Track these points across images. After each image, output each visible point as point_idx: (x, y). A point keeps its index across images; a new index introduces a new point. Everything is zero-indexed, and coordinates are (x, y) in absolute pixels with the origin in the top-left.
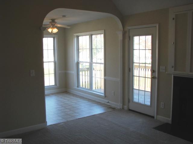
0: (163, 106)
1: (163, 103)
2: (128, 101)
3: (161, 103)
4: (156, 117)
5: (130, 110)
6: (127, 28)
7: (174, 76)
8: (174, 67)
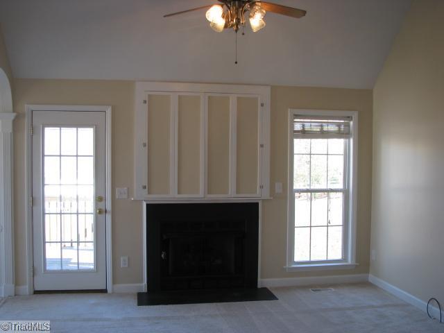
0: (127, 262)
1: (126, 258)
2: (32, 274)
3: (122, 259)
4: (113, 289)
5: (37, 292)
6: (27, 107)
7: (147, 205)
8: (147, 187)
